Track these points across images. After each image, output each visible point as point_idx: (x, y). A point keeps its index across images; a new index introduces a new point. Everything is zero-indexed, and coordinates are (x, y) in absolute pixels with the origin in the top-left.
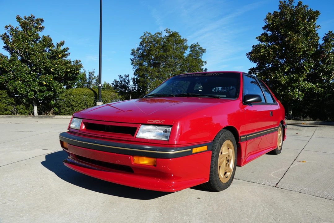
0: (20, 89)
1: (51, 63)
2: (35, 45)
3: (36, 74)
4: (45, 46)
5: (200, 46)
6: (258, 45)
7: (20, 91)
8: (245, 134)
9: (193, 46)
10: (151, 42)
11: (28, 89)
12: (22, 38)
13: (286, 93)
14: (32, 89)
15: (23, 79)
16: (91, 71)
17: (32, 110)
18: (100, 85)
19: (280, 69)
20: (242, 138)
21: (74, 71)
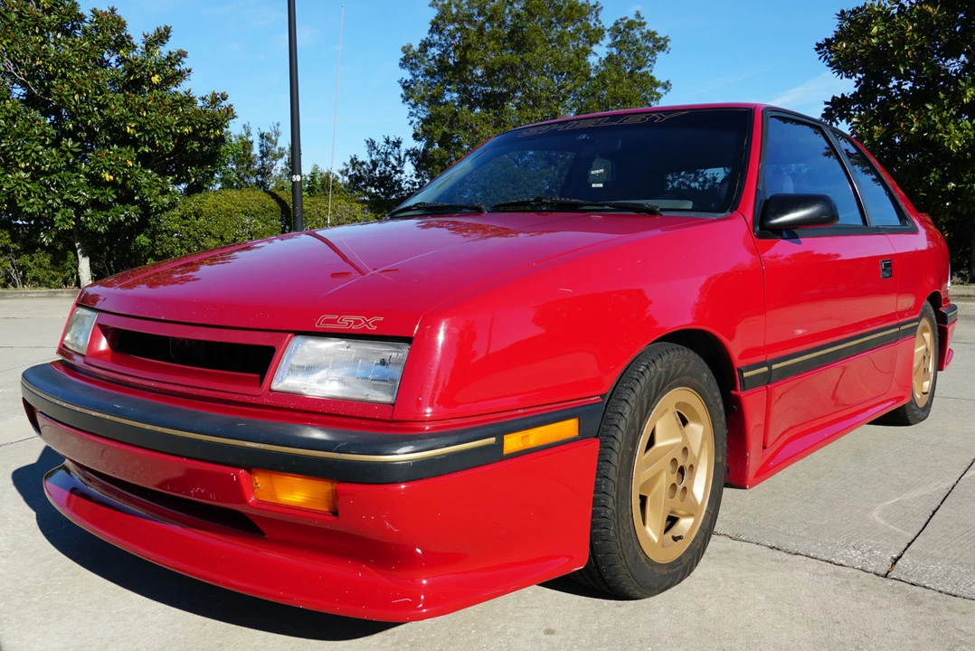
0: (26, 197)
1: (126, 104)
2: (66, 43)
3: (79, 147)
4: (102, 46)
5: (647, 27)
6: (861, 10)
7: (28, 207)
8: (761, 358)
9: (622, 27)
10: (469, 18)
11: (54, 200)
12: (20, 21)
13: (966, 183)
14: (65, 197)
15: (32, 163)
16: (266, 130)
17: (74, 271)
18: (297, 178)
19: (942, 96)
20: (745, 375)
21: (208, 132)
